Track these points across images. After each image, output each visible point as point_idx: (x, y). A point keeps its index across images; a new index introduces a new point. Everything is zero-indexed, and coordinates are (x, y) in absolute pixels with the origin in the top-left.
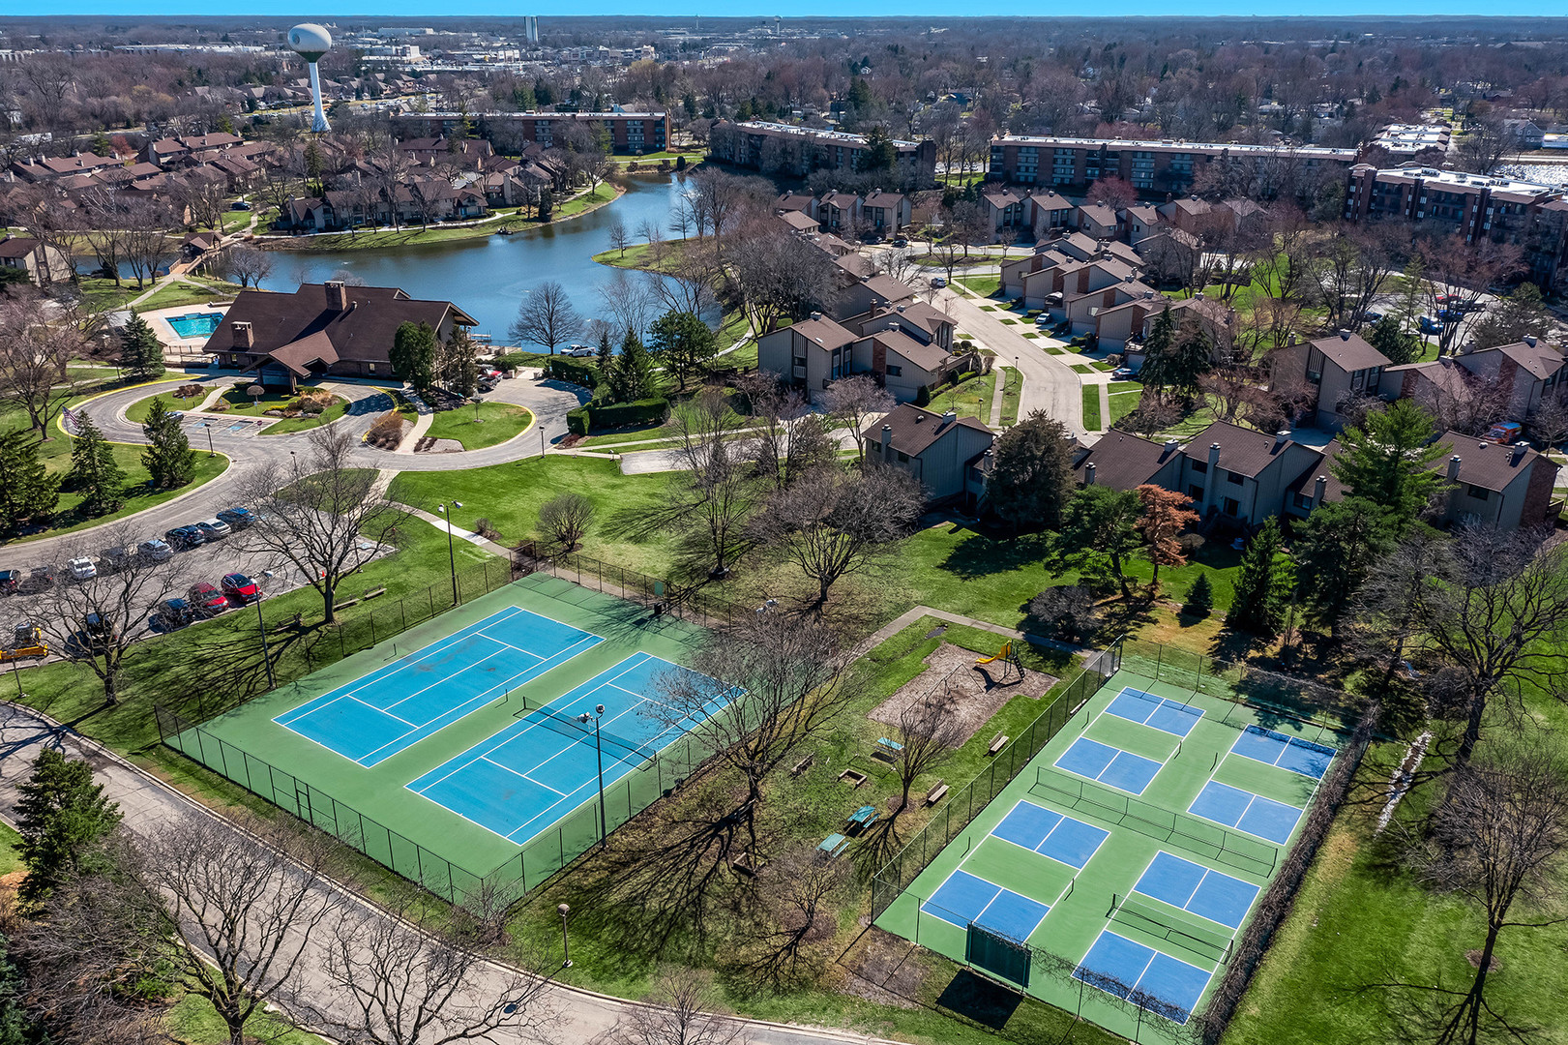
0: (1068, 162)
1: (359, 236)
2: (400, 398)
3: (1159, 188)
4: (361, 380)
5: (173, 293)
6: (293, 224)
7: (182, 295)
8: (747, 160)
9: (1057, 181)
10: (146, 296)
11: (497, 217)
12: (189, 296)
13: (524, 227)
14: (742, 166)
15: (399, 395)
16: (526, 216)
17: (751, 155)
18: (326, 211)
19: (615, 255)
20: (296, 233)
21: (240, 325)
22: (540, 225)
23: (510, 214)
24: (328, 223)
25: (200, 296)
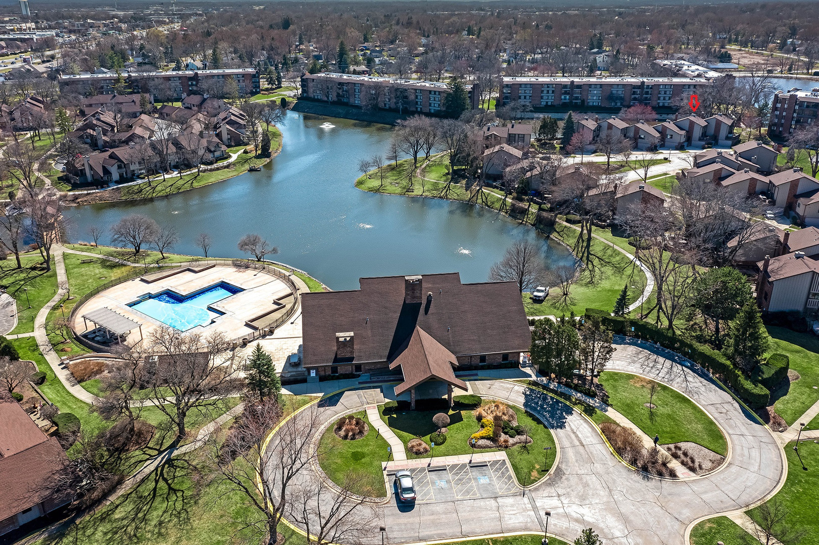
0: (550, 92)
1: (153, 184)
2: (552, 391)
3: (606, 104)
4: (480, 373)
5: (85, 270)
6: (89, 178)
7: (97, 271)
8: (335, 99)
9: (544, 103)
10: (61, 276)
11: (234, 157)
12: (104, 272)
13: (260, 163)
14: (334, 103)
15: (545, 387)
16: (253, 154)
17: (338, 95)
18: (119, 167)
19: (376, 183)
20: (102, 187)
21: (344, 335)
22: (268, 160)
23: (239, 153)
24: (121, 176)
25: (115, 270)
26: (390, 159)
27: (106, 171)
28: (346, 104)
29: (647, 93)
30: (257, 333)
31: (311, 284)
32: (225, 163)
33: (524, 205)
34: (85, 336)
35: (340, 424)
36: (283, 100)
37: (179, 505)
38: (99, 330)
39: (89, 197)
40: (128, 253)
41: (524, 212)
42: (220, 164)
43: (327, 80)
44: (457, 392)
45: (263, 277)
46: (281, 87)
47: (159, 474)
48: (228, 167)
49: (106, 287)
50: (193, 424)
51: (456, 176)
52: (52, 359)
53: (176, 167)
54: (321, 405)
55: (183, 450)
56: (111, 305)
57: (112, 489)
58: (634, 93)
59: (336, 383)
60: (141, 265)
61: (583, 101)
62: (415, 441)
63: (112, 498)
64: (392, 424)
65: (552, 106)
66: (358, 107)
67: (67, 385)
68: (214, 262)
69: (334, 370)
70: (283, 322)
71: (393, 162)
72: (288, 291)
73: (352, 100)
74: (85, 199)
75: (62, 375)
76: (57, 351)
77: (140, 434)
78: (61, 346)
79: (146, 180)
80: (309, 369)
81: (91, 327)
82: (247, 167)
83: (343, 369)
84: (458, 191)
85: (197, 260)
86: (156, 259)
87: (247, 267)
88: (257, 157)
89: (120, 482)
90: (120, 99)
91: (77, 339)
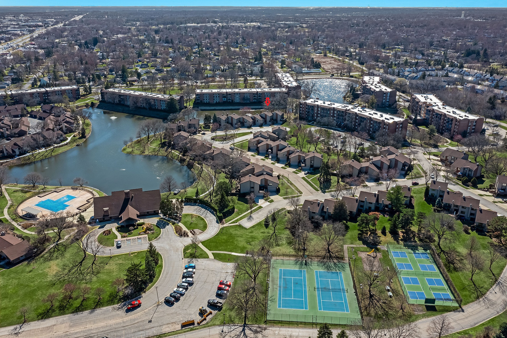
0: (218, 97)
1: (35, 155)
2: (166, 220)
3: (242, 102)
4: (147, 217)
5: (15, 194)
6: (6, 154)
7: (20, 194)
8: (118, 102)
9: (215, 102)
10: (8, 197)
11: (69, 139)
12: (23, 194)
13: (81, 141)
14: (117, 104)
15: (164, 219)
16: (78, 137)
17: (119, 101)
18: (19, 149)
19: (130, 150)
20: (12, 158)
21: (105, 209)
22: (85, 139)
23: (71, 137)
24: (20, 153)
25: (27, 193)
26: (138, 137)
27: (13, 151)
28: (123, 105)
29: (260, 96)
30: (81, 211)
31: (100, 194)
32: (65, 142)
33: (185, 158)
34: (23, 216)
35: (104, 232)
36: (92, 103)
37: (61, 253)
38: (27, 214)
39: (7, 163)
40: (31, 187)
41: (184, 160)
42: (63, 143)
43: (114, 93)
44: (138, 222)
45: (83, 192)
46: (91, 93)
47: (55, 247)
48: (66, 144)
49: (26, 200)
50: (63, 236)
51: (163, 145)
52: (14, 223)
53: (44, 146)
54: (99, 228)
55: (61, 241)
56: (30, 206)
57: (43, 251)
58: (254, 96)
59: (104, 222)
60: (37, 191)
61: (232, 101)
62: (124, 234)
63: (43, 253)
64: (118, 231)
65: (219, 103)
66: (128, 106)
67: (22, 230)
68: (64, 188)
69: (104, 219)
70: (90, 207)
71: (139, 139)
72: (92, 197)
73: (126, 103)
74: (6, 164)
75: (19, 228)
76: (15, 221)
77: (48, 239)
78: (16, 220)
79: (31, 153)
80: (96, 219)
81: (24, 213)
82: (75, 144)
83: (106, 218)
84: (162, 152)
85: (58, 188)
86: (42, 188)
87: (77, 189)
88: (80, 138)
89: (45, 249)
90: (9, 108)
91: (20, 217)
